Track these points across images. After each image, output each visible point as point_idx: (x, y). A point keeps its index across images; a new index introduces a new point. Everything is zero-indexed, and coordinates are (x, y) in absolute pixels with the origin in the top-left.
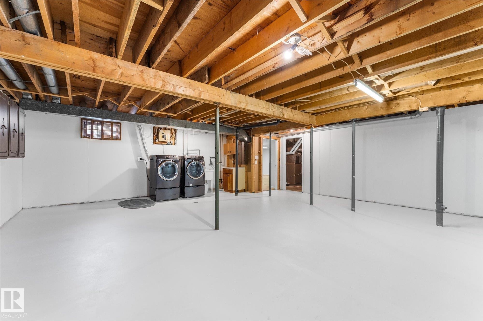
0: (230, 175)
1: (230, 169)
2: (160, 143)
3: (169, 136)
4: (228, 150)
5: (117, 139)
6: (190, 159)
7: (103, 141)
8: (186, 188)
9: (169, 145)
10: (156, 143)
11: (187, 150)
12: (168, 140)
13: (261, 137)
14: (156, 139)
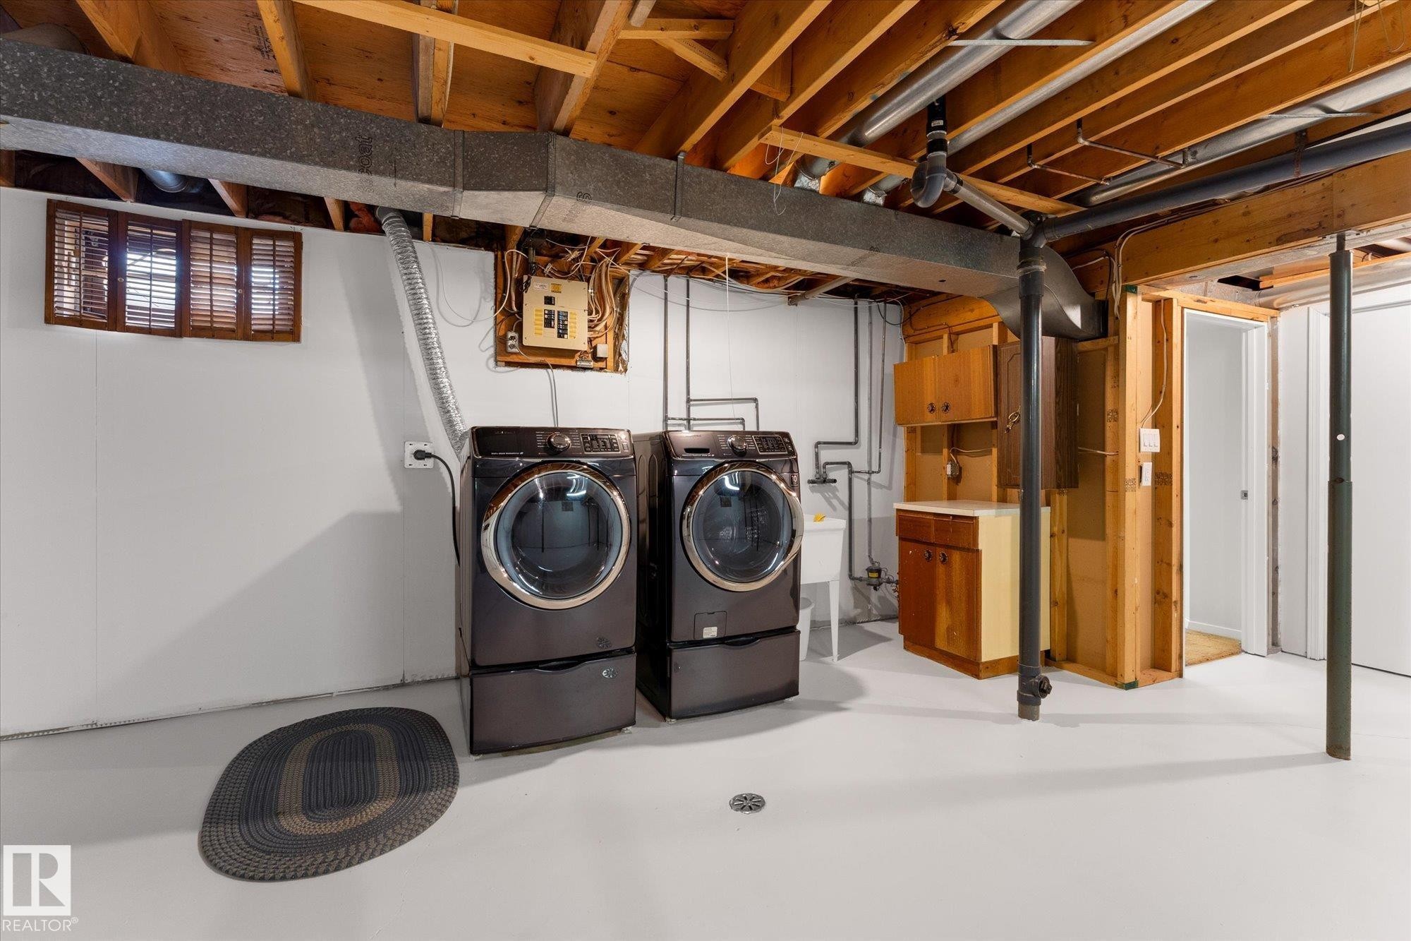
0: (956, 557)
1: (955, 517)
2: (533, 359)
3: (587, 317)
4: (929, 398)
5: (269, 335)
6: (706, 451)
7: (187, 341)
8: (677, 655)
9: (585, 369)
10: (509, 359)
11: (689, 400)
12: (578, 338)
13: (1175, 302)
14: (510, 334)
